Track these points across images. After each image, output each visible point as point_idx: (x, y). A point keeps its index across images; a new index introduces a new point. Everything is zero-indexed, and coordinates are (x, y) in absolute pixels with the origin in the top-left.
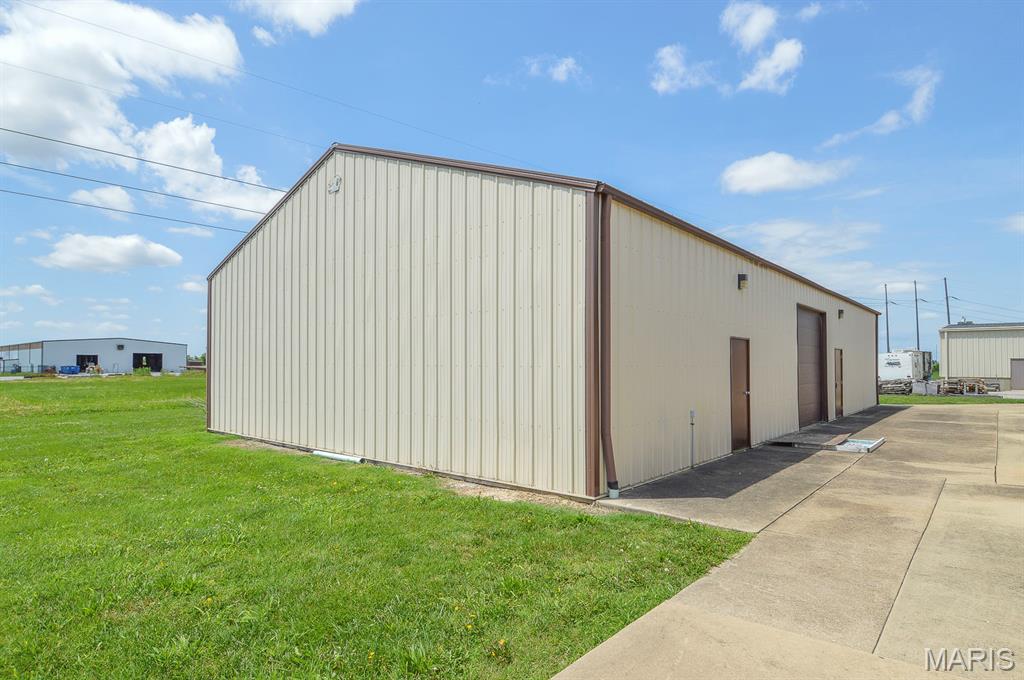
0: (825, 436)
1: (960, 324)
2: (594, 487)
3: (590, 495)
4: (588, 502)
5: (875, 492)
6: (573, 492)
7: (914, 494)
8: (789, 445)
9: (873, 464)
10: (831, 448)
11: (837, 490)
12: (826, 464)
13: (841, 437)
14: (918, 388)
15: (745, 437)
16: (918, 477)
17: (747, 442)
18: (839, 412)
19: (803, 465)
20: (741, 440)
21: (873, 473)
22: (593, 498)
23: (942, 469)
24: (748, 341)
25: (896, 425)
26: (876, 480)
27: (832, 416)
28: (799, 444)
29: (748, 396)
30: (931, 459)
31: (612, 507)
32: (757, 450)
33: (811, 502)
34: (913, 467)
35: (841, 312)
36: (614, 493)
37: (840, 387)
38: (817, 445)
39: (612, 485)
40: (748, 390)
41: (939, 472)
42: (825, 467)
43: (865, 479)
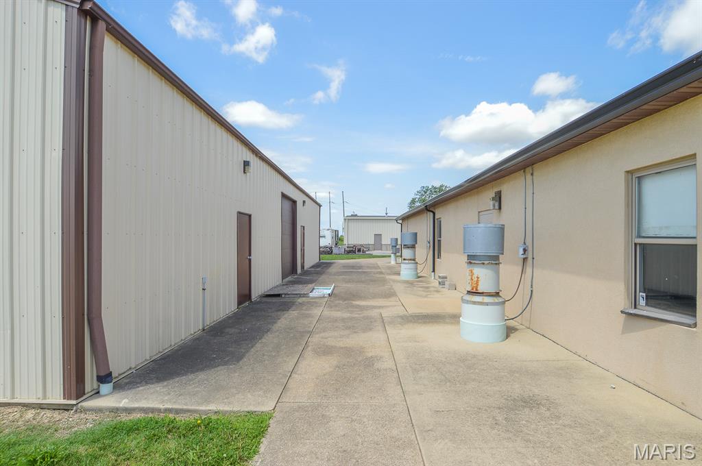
0: (300, 286)
1: (352, 216)
2: (76, 386)
3: (70, 398)
4: (66, 408)
5: (347, 332)
6: (45, 397)
7: (370, 329)
8: (279, 295)
9: (336, 306)
10: (305, 295)
11: (322, 335)
12: (306, 310)
13: (310, 286)
14: (335, 250)
15: (247, 292)
16: (366, 313)
17: (249, 296)
18: (303, 267)
19: (293, 313)
20: (244, 296)
21: (338, 314)
22: (74, 402)
23: (375, 305)
24: (250, 216)
25: (335, 275)
26: (343, 320)
27: (299, 271)
28: (285, 294)
29: (250, 260)
30: (365, 298)
31: (99, 410)
32: (256, 303)
33: (309, 353)
34: (358, 305)
35: (304, 202)
36: (106, 388)
37: (303, 250)
38: (296, 294)
39: (104, 378)
40: (250, 255)
41: (375, 307)
42: (307, 312)
43: (336, 320)
